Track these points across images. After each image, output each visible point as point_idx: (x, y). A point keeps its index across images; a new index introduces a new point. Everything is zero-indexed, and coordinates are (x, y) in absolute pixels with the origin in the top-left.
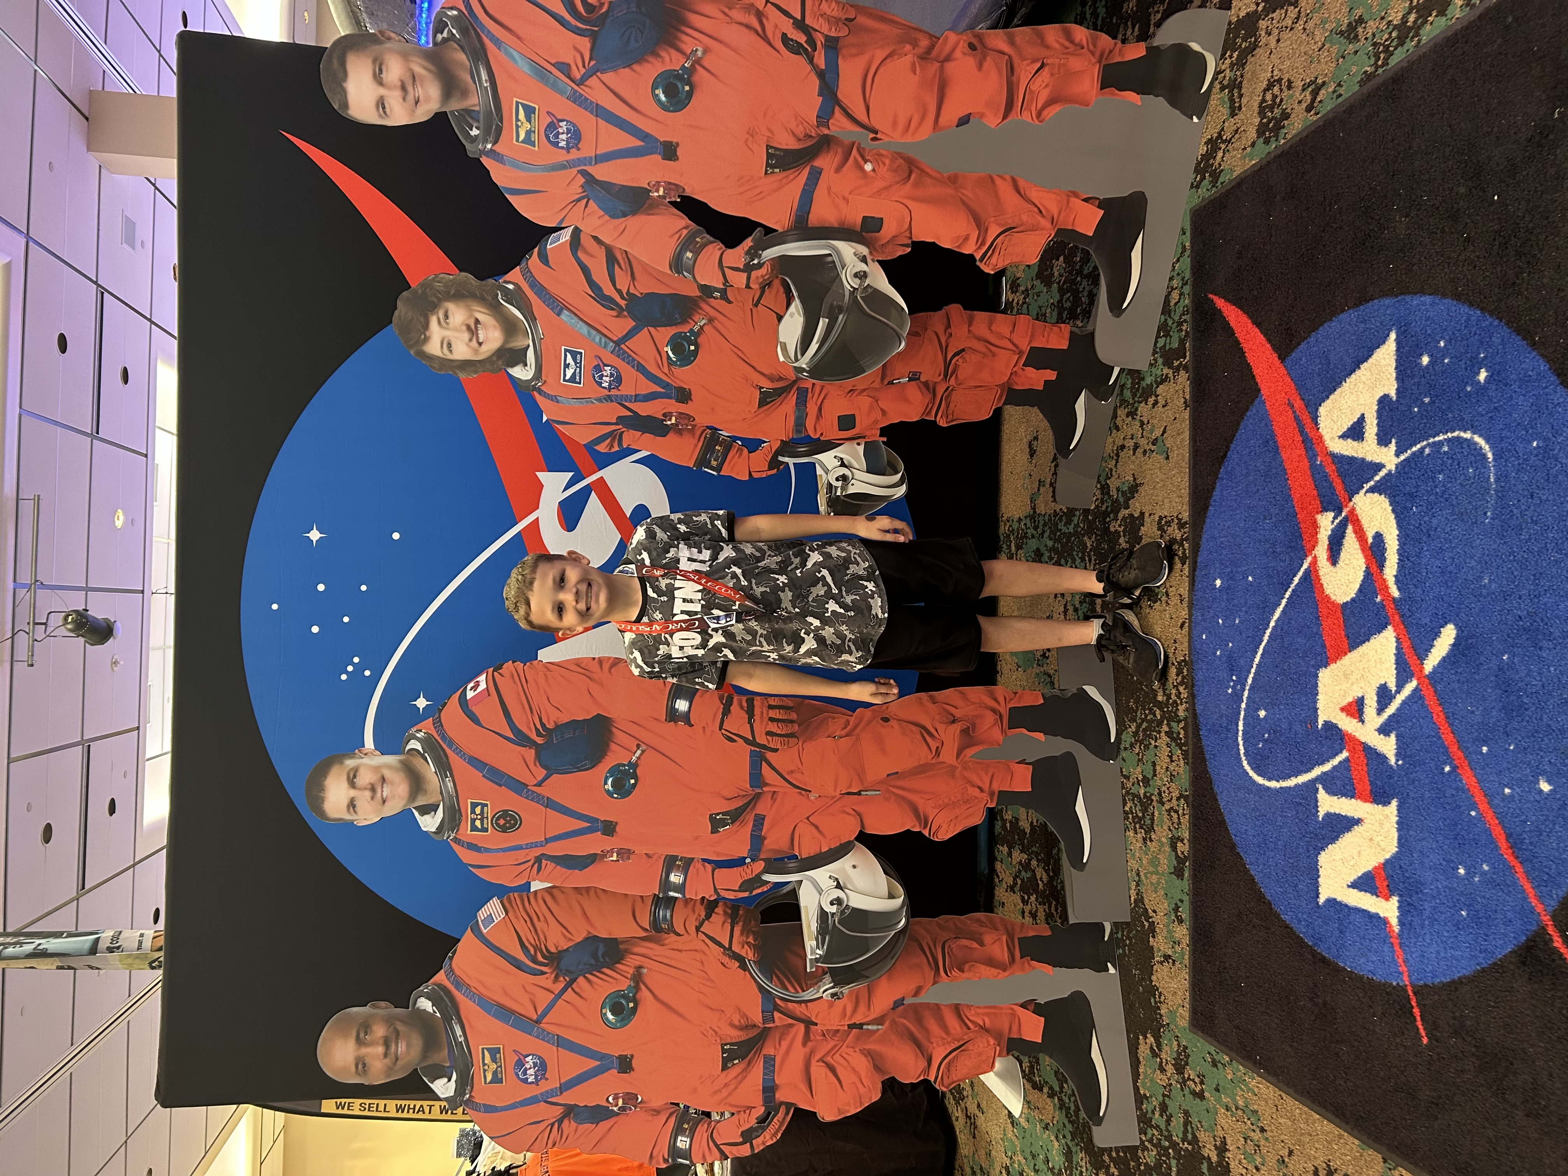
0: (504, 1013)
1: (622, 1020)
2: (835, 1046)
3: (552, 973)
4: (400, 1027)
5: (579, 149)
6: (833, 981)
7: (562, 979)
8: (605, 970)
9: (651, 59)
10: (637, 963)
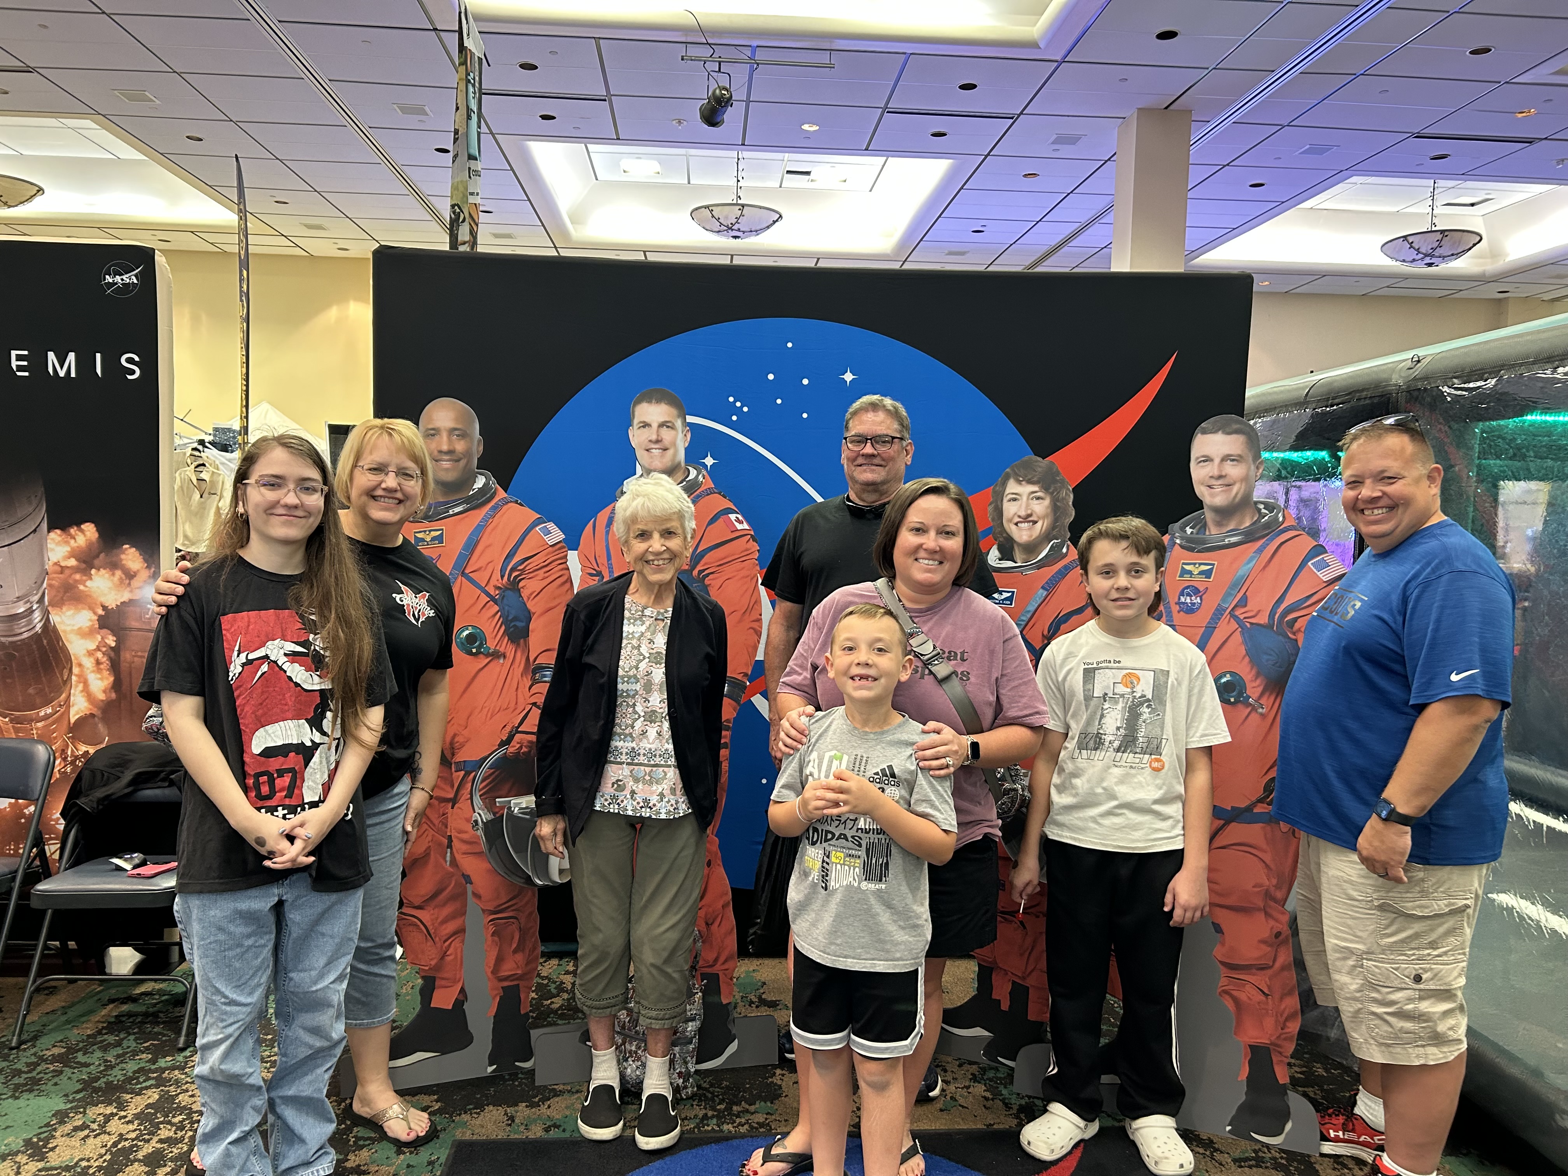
0: (471, 546)
1: (462, 643)
2: (434, 825)
3: (502, 584)
4: (462, 463)
5: (1179, 612)
6: (488, 822)
7: (497, 592)
8: (503, 628)
9: (1254, 672)
10: (508, 654)
